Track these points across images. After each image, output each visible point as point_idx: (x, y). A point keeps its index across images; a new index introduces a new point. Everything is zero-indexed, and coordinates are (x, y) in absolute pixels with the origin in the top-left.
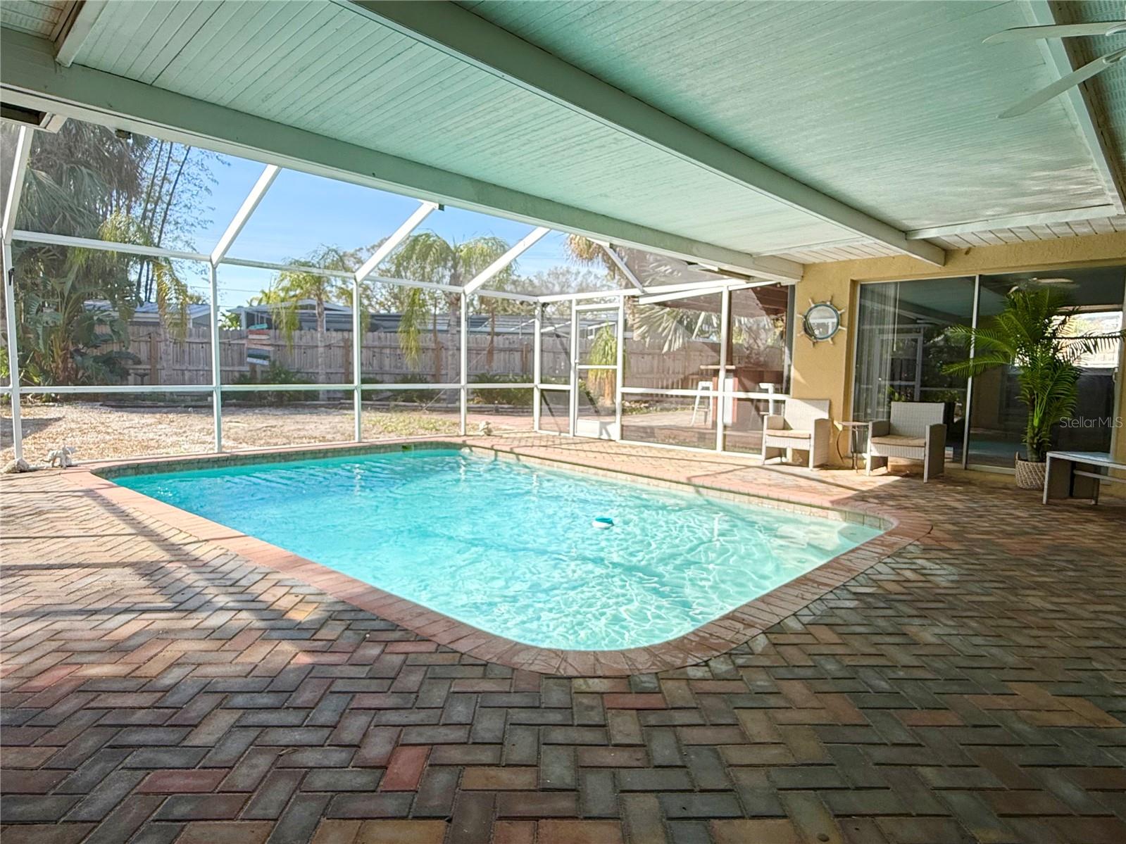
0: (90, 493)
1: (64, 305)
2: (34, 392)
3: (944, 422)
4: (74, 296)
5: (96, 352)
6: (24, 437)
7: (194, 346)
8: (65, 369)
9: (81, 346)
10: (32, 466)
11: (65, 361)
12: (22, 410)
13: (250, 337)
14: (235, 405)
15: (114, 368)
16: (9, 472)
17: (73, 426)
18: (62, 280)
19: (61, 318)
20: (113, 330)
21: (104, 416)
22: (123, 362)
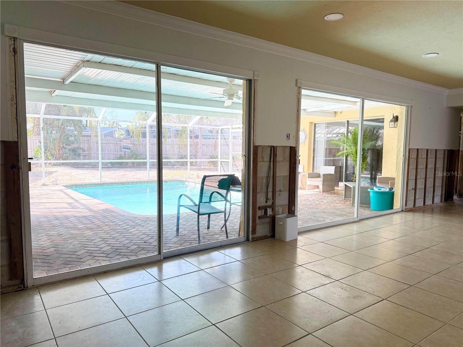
0: (61, 190)
1: (59, 130)
2: (49, 162)
3: (335, 173)
4: (62, 127)
5: (70, 147)
6: (45, 177)
7: (104, 144)
8: (59, 154)
9: (64, 145)
10: (47, 184)
11: (59, 151)
12: (45, 168)
13: (124, 141)
14: (117, 167)
15: (75, 153)
16: (41, 185)
17: (60, 174)
18: (59, 121)
19: (58, 135)
20: (75, 139)
21: (71, 171)
22: (79, 151)
